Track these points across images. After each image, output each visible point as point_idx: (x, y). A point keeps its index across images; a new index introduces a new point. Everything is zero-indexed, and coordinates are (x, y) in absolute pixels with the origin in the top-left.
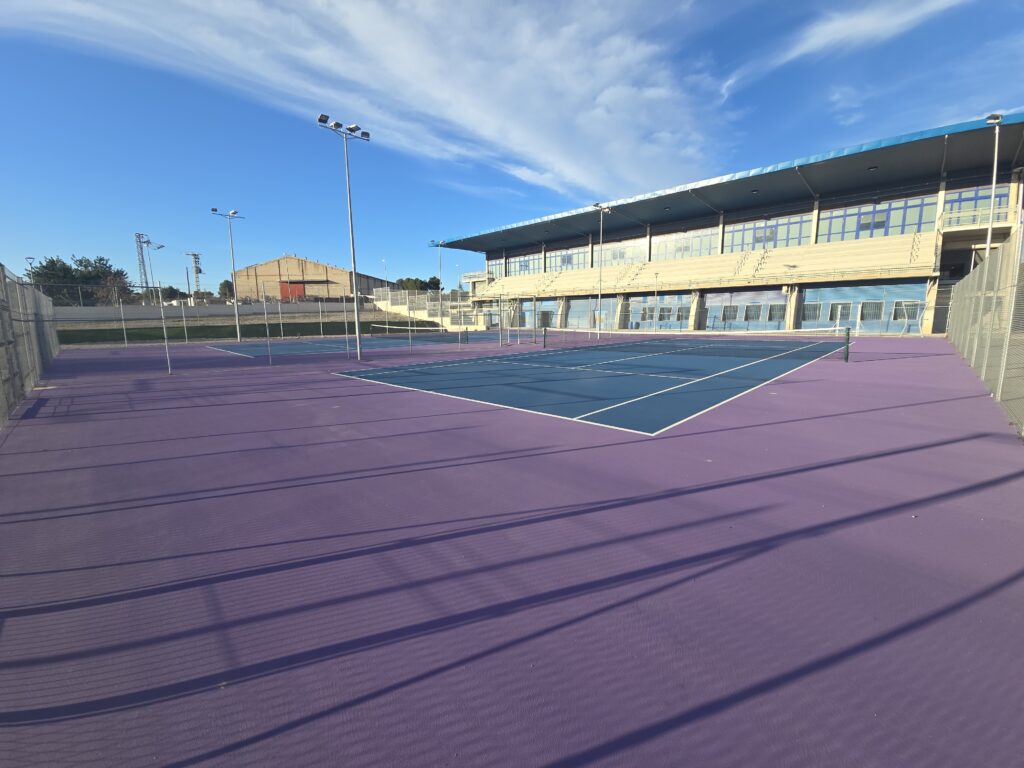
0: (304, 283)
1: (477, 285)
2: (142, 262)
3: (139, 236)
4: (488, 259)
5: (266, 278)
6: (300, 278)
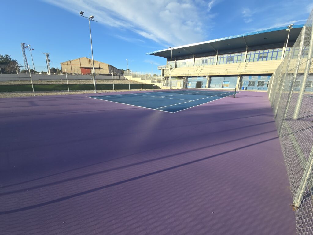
0: (90, 68)
2: (25, 56)
3: (23, 44)
4: (168, 60)
5: (75, 66)
6: (89, 66)
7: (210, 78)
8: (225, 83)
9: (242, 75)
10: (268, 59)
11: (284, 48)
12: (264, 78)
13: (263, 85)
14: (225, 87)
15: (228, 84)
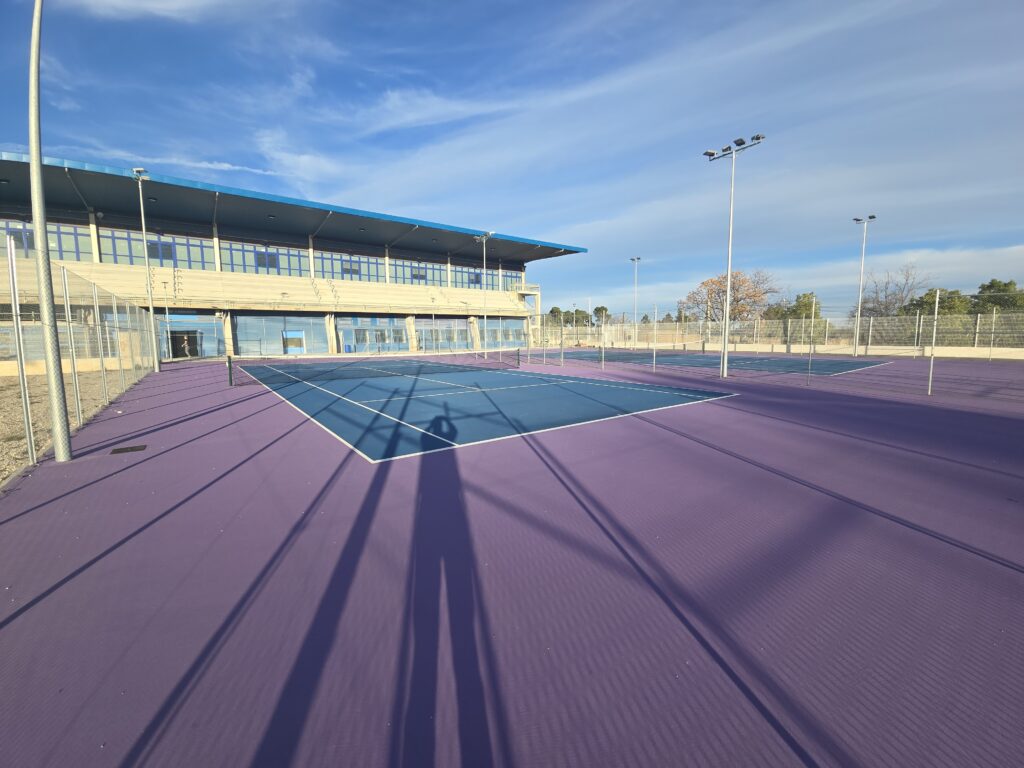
7: (232, 317)
8: (290, 335)
9: (338, 315)
10: (362, 277)
11: (387, 258)
12: (383, 323)
13: (384, 340)
14: (291, 348)
15: (300, 340)
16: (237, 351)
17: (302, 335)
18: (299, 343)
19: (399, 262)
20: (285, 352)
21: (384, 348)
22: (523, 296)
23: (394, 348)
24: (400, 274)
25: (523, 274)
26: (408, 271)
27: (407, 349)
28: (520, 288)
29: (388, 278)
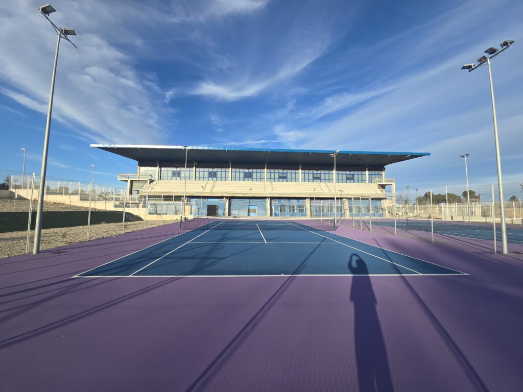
1: (134, 184)
4: (141, 165)
7: (229, 200)
8: (251, 208)
9: (272, 198)
10: (288, 180)
11: (300, 170)
12: (294, 202)
13: (294, 210)
14: (252, 214)
15: (255, 210)
16: (229, 214)
17: (256, 207)
18: (255, 211)
19: (307, 171)
20: (249, 215)
21: (293, 215)
22: (383, 186)
23: (299, 216)
24: (307, 177)
25: (383, 173)
26: (311, 175)
27: (306, 216)
28: (382, 181)
29: (300, 180)
